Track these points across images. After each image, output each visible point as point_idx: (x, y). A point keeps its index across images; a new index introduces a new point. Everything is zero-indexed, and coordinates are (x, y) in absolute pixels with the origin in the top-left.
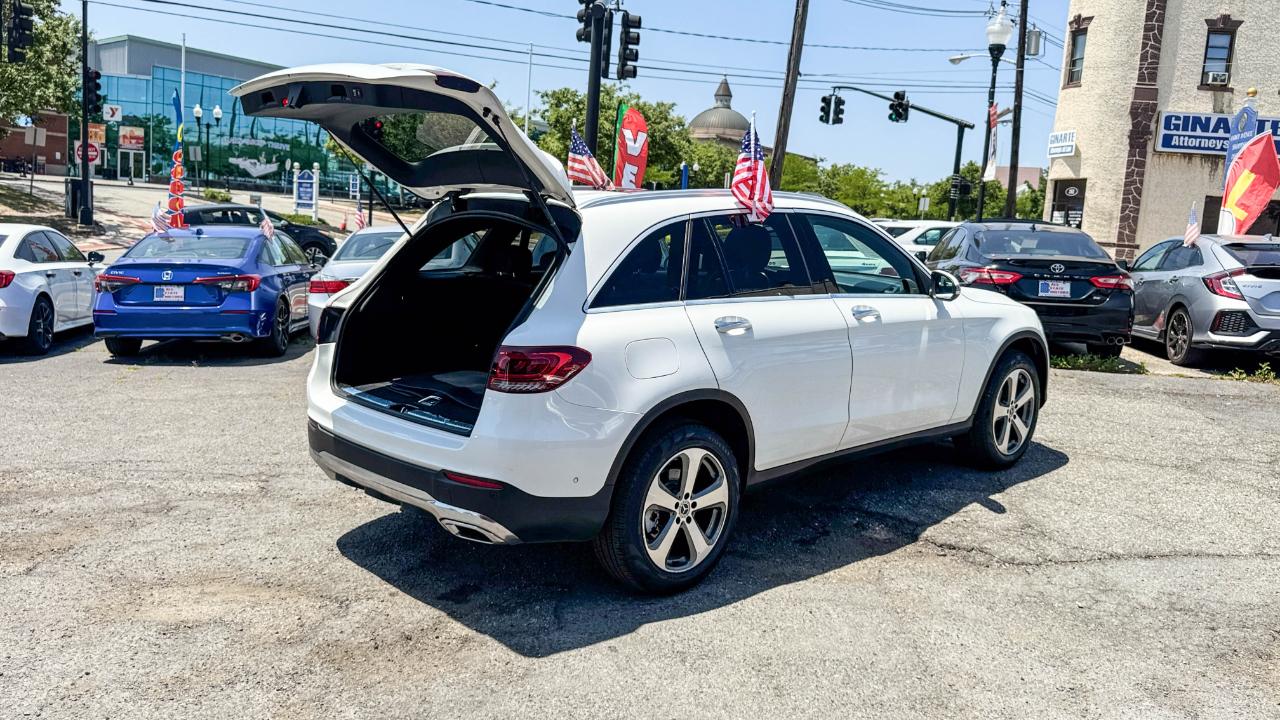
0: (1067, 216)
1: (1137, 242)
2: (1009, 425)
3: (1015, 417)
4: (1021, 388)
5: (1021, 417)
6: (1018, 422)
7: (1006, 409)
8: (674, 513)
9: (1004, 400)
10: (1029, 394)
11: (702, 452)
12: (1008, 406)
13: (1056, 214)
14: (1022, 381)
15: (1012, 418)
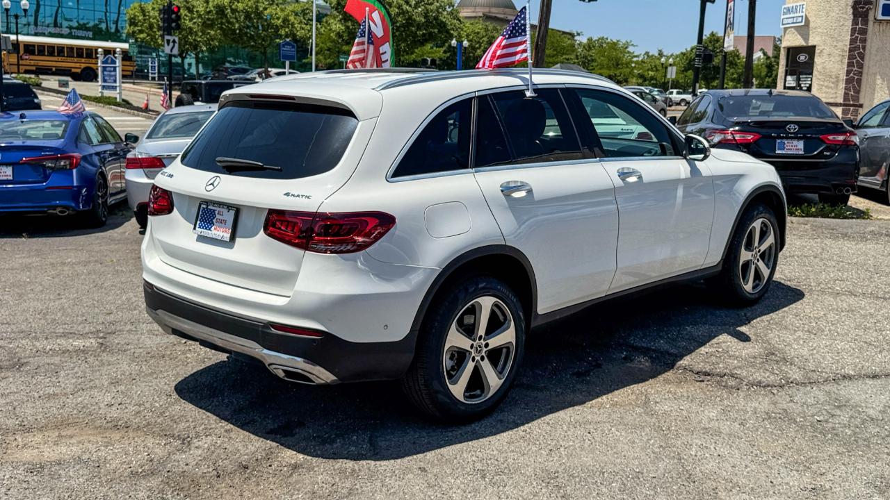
0: (798, 80)
1: (861, 102)
2: (753, 267)
3: (758, 260)
4: (763, 235)
5: (763, 260)
6: (761, 264)
7: (751, 253)
8: (470, 353)
9: (749, 246)
10: (770, 240)
11: (493, 300)
12: (753, 251)
13: (789, 78)
14: (764, 229)
15: (756, 261)
